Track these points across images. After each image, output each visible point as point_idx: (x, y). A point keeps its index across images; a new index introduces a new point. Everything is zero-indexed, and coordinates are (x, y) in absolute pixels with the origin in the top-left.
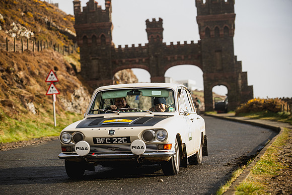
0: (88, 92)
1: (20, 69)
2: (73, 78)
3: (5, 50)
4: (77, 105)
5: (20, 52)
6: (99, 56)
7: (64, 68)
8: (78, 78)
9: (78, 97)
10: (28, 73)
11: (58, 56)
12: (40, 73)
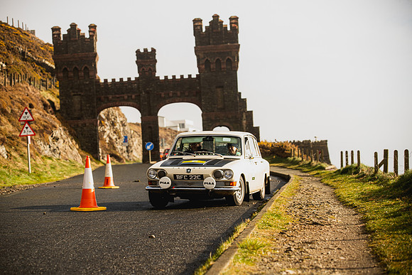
0: (68, 133)
2: (52, 117)
4: (55, 148)
6: (81, 92)
7: (41, 106)
8: (56, 116)
9: (57, 139)
11: (33, 91)
12: (12, 111)
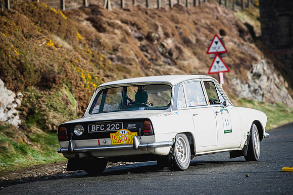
0: (273, 68)
1: (167, 35)
2: (251, 47)
3: (143, 6)
4: (257, 87)
5: (167, 8)
7: (235, 32)
8: (256, 46)
9: (258, 76)
10: (181, 41)
11: (224, 13)
12: (197, 40)
